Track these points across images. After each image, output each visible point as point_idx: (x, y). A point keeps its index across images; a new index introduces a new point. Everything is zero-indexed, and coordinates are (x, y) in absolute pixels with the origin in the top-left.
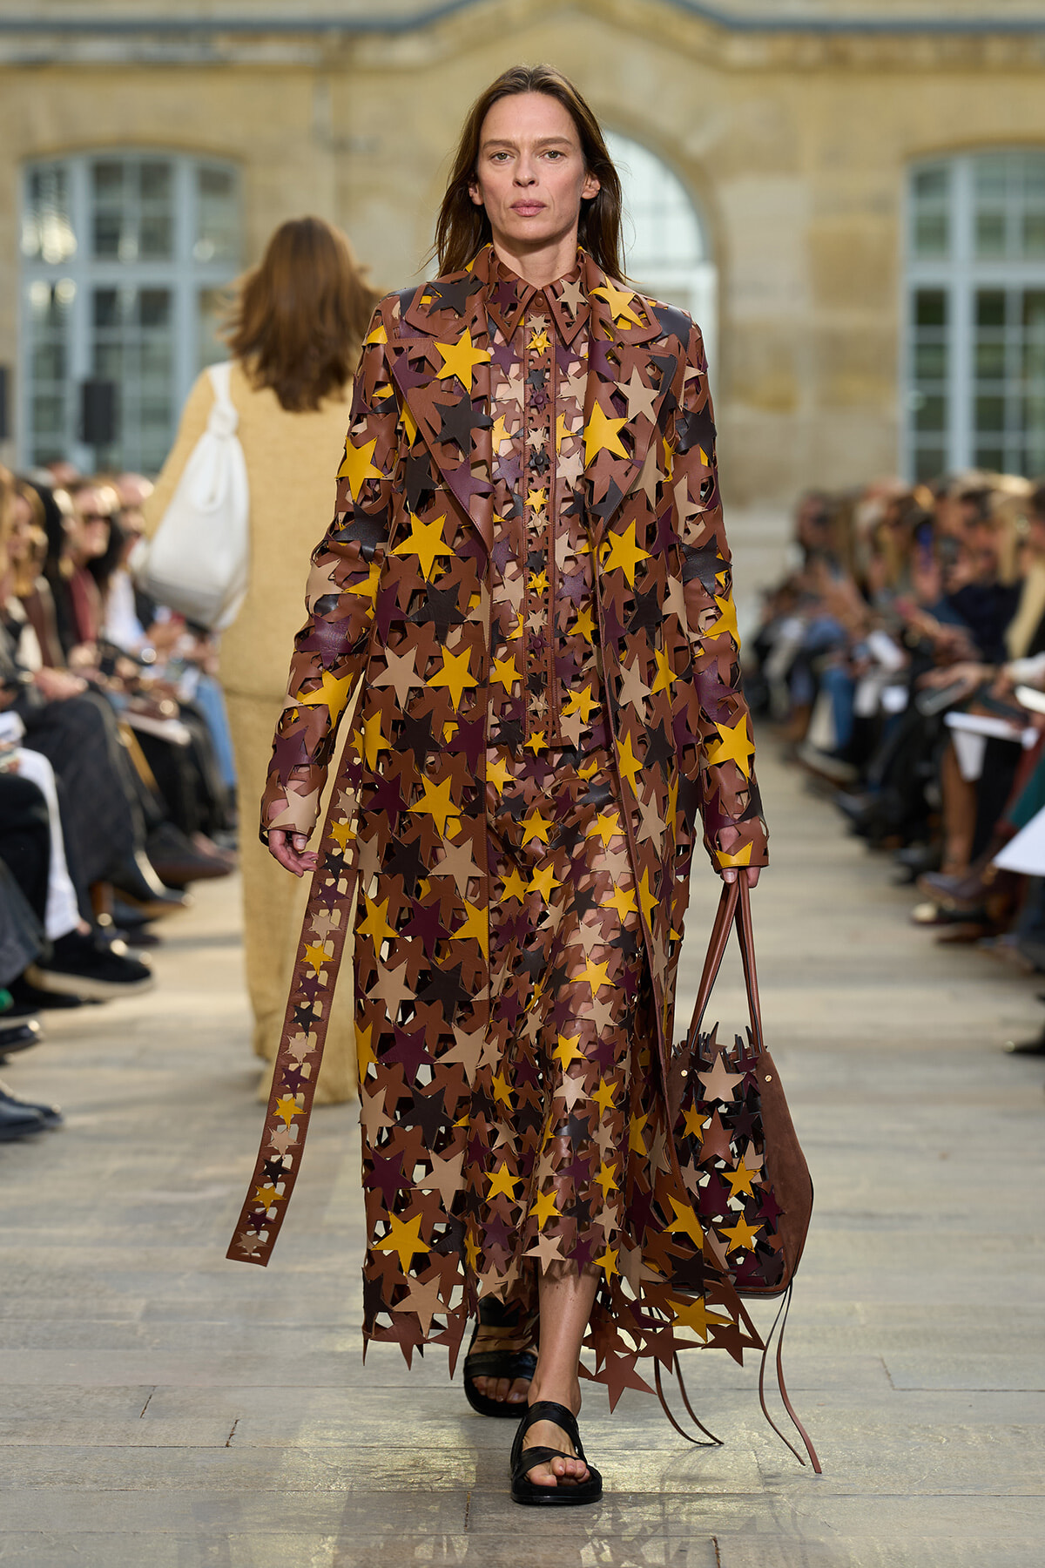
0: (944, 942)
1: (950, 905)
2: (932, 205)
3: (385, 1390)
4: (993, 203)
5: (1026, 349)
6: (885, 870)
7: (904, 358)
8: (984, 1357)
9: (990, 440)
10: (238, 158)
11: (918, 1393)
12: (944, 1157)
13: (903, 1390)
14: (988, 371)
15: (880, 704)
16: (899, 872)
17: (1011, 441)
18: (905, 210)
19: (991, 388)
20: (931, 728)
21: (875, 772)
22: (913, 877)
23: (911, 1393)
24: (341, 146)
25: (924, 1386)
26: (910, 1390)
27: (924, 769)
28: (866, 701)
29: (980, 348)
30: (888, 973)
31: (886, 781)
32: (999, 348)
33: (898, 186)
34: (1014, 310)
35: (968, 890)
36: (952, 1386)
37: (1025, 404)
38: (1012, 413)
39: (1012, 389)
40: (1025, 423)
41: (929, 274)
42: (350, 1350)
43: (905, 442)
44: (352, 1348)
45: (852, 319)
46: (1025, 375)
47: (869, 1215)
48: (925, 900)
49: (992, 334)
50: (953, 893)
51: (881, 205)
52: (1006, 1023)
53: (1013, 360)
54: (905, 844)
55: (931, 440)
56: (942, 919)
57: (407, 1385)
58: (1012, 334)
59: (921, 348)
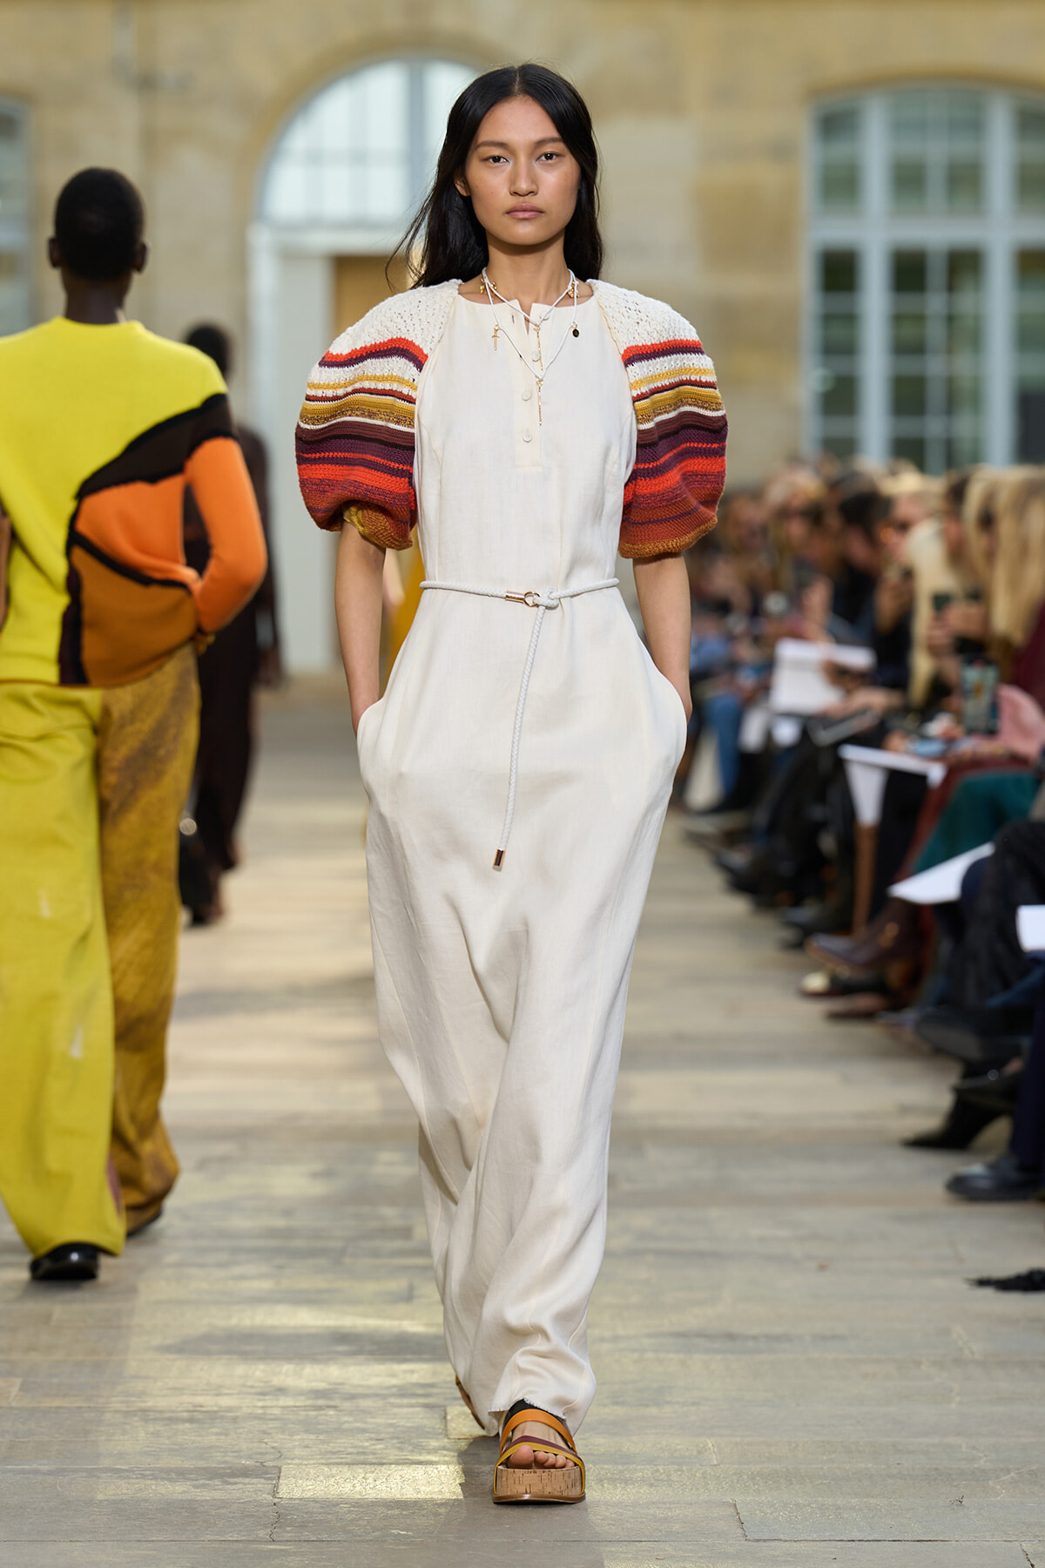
0: (836, 1017)
1: (845, 972)
2: (840, 150)
3: (150, 1545)
4: (912, 147)
5: (951, 319)
6: (771, 931)
7: (808, 332)
8: (854, 1501)
9: (910, 427)
10: (25, 97)
11: (773, 1544)
12: (822, 1268)
13: (758, 1541)
14: (906, 345)
15: (769, 736)
16: (789, 934)
17: (933, 427)
18: (809, 155)
19: (910, 366)
20: (825, 763)
21: (761, 817)
22: (800, 940)
23: (767, 1544)
24: (146, 83)
25: (781, 1537)
26: (765, 1541)
27: (817, 812)
28: (752, 734)
29: (898, 319)
30: (771, 1054)
31: (772, 828)
32: (920, 318)
33: (801, 128)
34: (936, 273)
35: (864, 955)
36: (815, 1536)
37: (951, 385)
38: (935, 395)
39: (934, 367)
40: (951, 405)
41: (836, 231)
42: (113, 1497)
43: (809, 429)
44: (114, 1495)
45: (747, 285)
46: (950, 350)
47: (731, 1337)
48: (815, 968)
49: (910, 302)
50: (845, 958)
51: (781, 151)
52: (905, 1110)
53: (935, 332)
54: (797, 902)
55: (839, 427)
56: (837, 989)
57: (177, 1538)
58: (935, 302)
59: (828, 319)
